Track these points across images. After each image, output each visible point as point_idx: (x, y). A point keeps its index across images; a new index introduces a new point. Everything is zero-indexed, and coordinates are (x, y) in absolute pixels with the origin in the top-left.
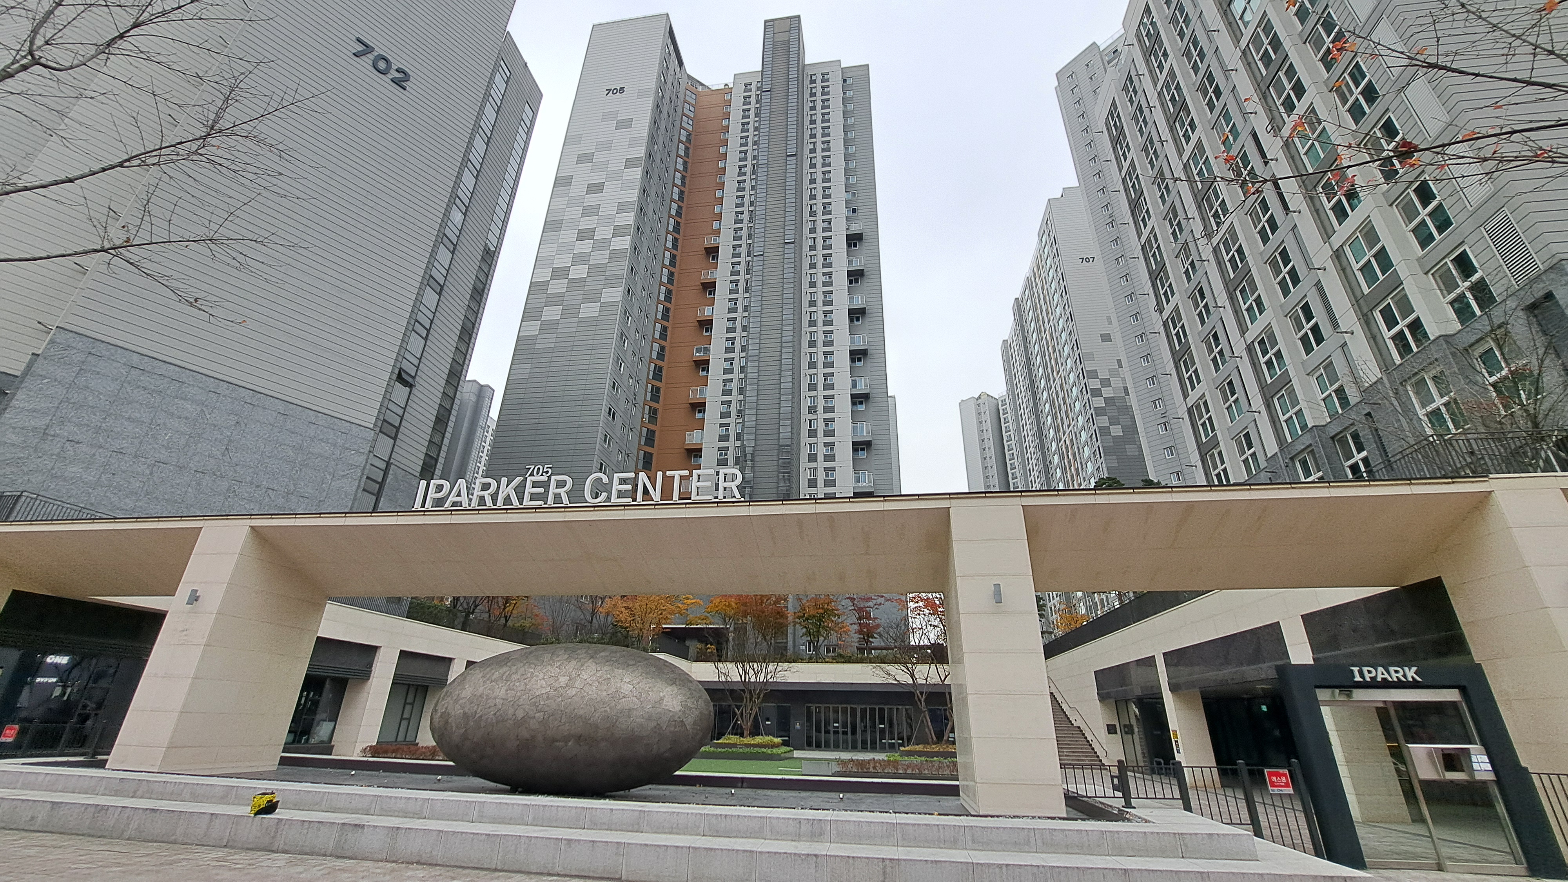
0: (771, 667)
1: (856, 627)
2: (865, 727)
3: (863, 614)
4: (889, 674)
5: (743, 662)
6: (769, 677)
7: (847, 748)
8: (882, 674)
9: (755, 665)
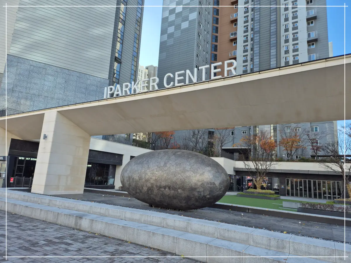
0: (268, 163)
1: (311, 147)
2: (316, 189)
3: (314, 141)
4: (328, 167)
5: (255, 161)
6: (267, 167)
7: (307, 197)
8: (324, 166)
9: (261, 162)
